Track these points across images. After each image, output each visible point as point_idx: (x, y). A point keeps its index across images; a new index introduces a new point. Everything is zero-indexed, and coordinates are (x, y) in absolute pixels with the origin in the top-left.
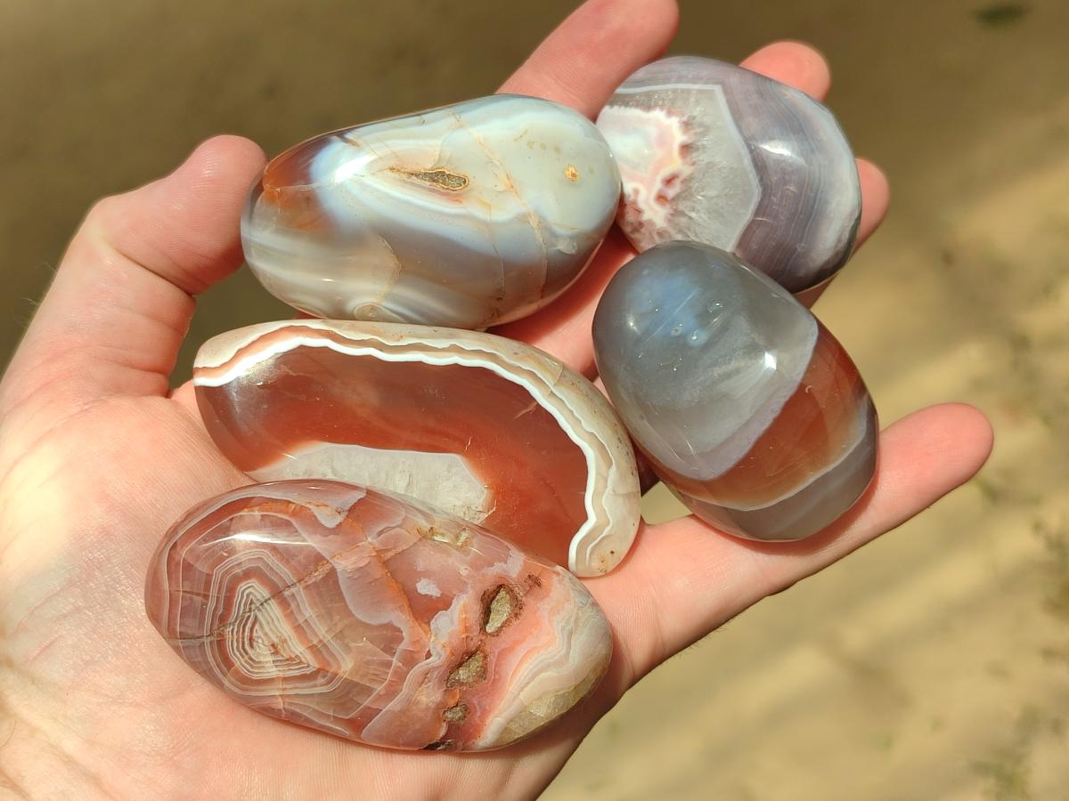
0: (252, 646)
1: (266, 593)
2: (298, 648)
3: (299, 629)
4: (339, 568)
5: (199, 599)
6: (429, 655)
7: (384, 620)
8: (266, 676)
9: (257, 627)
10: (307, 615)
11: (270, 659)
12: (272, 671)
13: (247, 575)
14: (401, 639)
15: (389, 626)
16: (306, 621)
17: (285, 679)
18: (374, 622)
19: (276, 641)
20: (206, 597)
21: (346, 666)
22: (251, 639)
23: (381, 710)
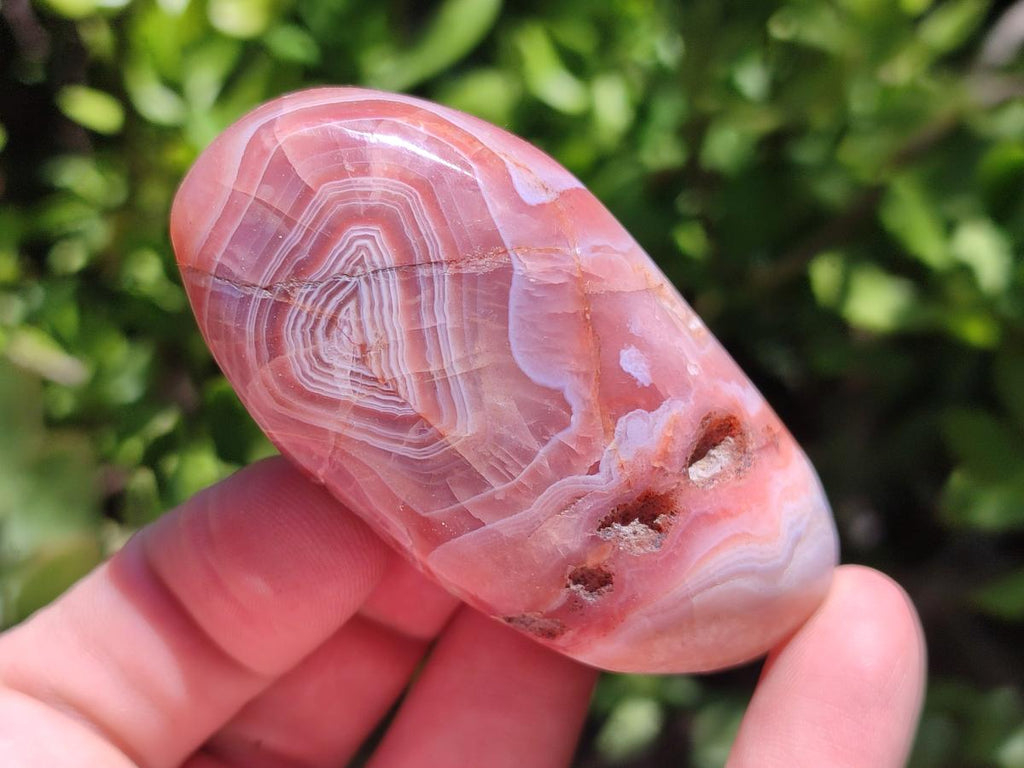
0: (327, 333)
1: (390, 258)
2: (402, 368)
3: (417, 337)
4: (518, 269)
5: (275, 222)
6: (595, 469)
7: (552, 384)
8: (327, 392)
9: (352, 305)
10: (440, 321)
11: (350, 367)
12: (342, 387)
13: (372, 215)
14: (564, 425)
15: (557, 395)
16: (434, 329)
17: (359, 411)
18: (538, 378)
19: (372, 340)
20: (290, 223)
21: (463, 429)
22: (332, 321)
23: (484, 525)
